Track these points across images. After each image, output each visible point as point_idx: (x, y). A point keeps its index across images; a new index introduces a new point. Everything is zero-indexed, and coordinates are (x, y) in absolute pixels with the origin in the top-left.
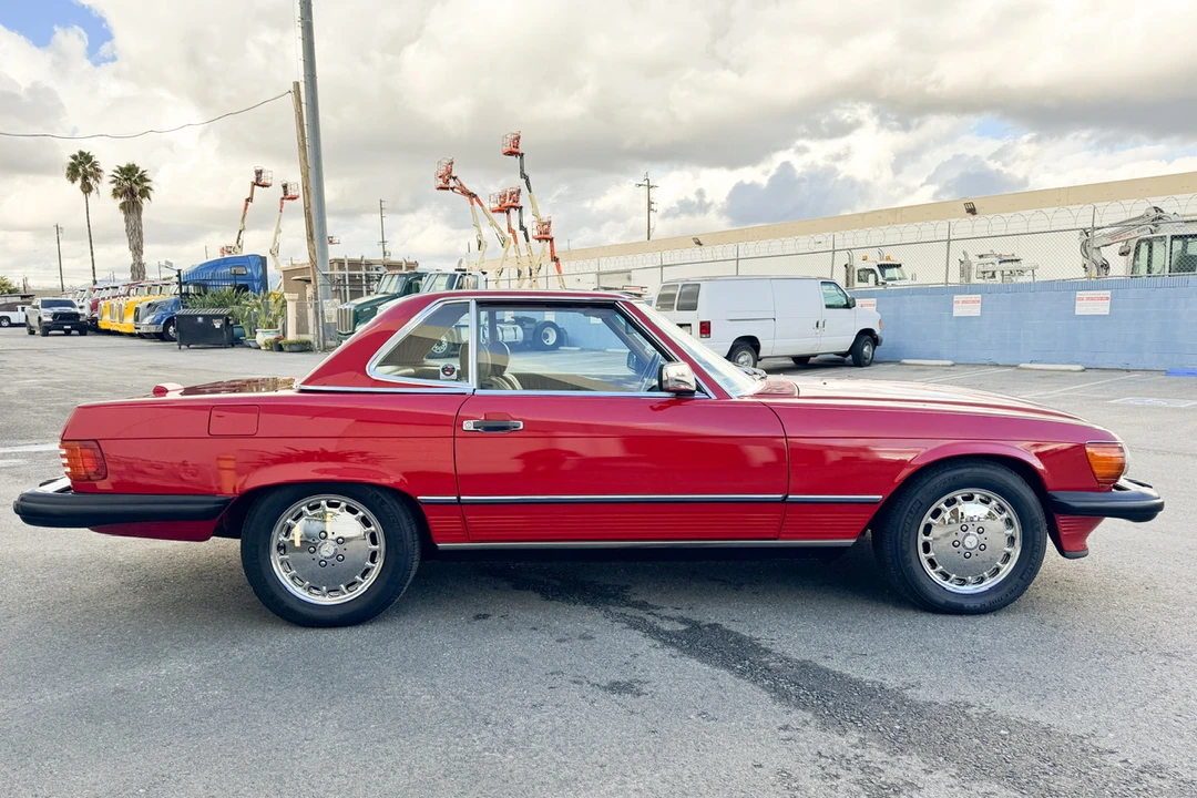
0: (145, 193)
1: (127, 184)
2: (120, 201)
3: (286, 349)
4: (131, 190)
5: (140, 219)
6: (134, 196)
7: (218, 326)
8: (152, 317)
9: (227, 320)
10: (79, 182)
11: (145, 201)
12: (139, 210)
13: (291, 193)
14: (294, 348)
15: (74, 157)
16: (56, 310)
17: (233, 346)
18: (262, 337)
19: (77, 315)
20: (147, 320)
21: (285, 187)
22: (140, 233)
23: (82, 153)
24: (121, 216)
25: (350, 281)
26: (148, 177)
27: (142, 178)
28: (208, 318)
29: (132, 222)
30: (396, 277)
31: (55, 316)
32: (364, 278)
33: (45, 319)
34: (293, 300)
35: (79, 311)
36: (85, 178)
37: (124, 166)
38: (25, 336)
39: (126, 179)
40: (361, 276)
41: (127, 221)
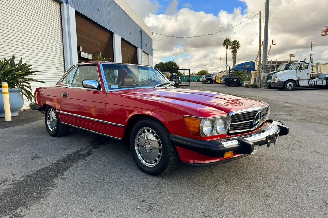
0: (238, 48)
1: (234, 46)
2: (232, 50)
3: (249, 87)
4: (235, 47)
5: (236, 54)
6: (235, 48)
7: (235, 81)
8: (223, 79)
9: (238, 80)
10: (225, 47)
11: (238, 50)
12: (236, 52)
13: (274, 43)
14: (251, 87)
15: (225, 40)
16: (207, 78)
17: (239, 86)
18: (245, 84)
19: (211, 79)
20: (222, 80)
21: (272, 41)
22: (236, 58)
23: (227, 39)
24: (232, 54)
25: (272, 67)
26: (239, 43)
27: (238, 44)
28: (233, 79)
29: (234, 55)
30: (284, 65)
31: (207, 79)
32: (276, 66)
33: (205, 80)
34: (253, 74)
35: (212, 78)
36: (227, 45)
37: (234, 41)
38: (201, 84)
39: (234, 45)
40: (275, 65)
41: (233, 55)
